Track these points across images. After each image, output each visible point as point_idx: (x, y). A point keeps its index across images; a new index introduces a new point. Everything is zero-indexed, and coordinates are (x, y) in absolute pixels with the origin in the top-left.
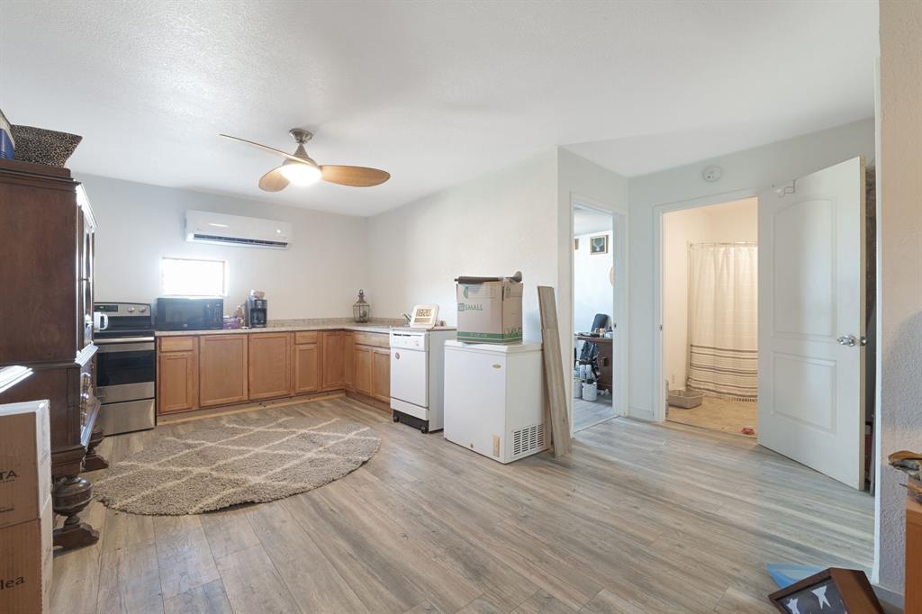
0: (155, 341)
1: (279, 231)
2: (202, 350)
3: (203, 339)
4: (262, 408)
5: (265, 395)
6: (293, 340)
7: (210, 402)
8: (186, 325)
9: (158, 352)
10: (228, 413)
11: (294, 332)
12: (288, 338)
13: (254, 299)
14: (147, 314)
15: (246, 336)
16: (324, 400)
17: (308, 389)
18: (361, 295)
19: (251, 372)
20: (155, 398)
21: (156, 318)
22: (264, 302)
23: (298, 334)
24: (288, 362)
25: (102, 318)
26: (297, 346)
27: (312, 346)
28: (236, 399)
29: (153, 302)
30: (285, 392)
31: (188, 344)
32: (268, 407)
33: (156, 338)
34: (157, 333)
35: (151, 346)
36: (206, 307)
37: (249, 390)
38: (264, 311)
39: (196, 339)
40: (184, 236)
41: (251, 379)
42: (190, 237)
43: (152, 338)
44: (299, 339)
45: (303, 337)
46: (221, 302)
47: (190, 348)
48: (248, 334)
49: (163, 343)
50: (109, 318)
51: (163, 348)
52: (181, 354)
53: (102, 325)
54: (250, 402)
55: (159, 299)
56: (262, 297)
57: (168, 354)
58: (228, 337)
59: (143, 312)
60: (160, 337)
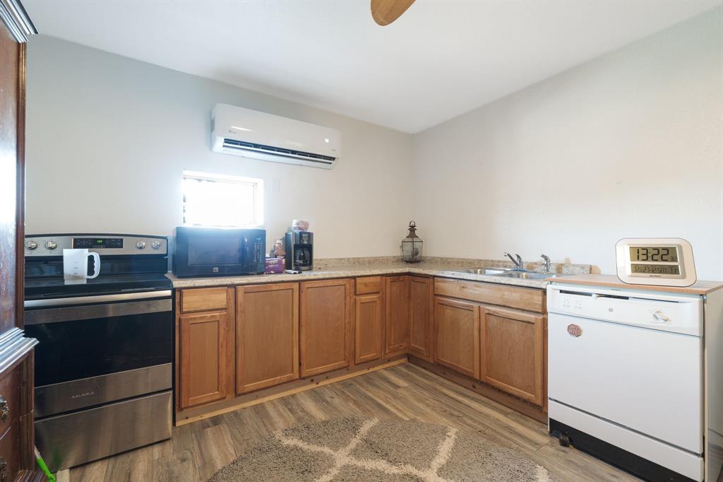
0: (173, 297)
1: (327, 141)
2: (239, 309)
3: (241, 290)
4: (314, 386)
5: (321, 369)
6: (353, 290)
7: (250, 386)
8: (216, 269)
9: (177, 312)
10: (272, 397)
11: (354, 278)
12: (348, 286)
13: (298, 232)
14: (162, 251)
15: (296, 286)
16: (385, 369)
17: (368, 356)
18: (412, 229)
19: (303, 338)
20: (173, 388)
21: (174, 257)
22: (310, 235)
23: (358, 280)
24: (347, 320)
25: (91, 259)
26: (357, 298)
27: (375, 296)
28: (285, 377)
29: (170, 234)
30: (342, 363)
31: (220, 299)
32: (321, 384)
33: (174, 290)
34: (177, 283)
35: (168, 306)
36: (243, 240)
37: (300, 364)
38: (309, 248)
39: (232, 290)
40: (211, 143)
41: (303, 349)
42: (220, 142)
43: (168, 293)
44: (360, 288)
45: (366, 285)
46: (261, 234)
47: (223, 304)
48: (300, 282)
49: (185, 299)
50: (103, 258)
51: (186, 307)
52: (209, 315)
53: (91, 271)
54: (302, 379)
55: (177, 228)
56: (307, 229)
57: (192, 316)
58: (274, 287)
59: (156, 248)
60: (180, 289)
